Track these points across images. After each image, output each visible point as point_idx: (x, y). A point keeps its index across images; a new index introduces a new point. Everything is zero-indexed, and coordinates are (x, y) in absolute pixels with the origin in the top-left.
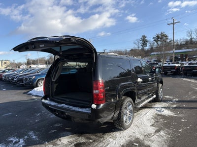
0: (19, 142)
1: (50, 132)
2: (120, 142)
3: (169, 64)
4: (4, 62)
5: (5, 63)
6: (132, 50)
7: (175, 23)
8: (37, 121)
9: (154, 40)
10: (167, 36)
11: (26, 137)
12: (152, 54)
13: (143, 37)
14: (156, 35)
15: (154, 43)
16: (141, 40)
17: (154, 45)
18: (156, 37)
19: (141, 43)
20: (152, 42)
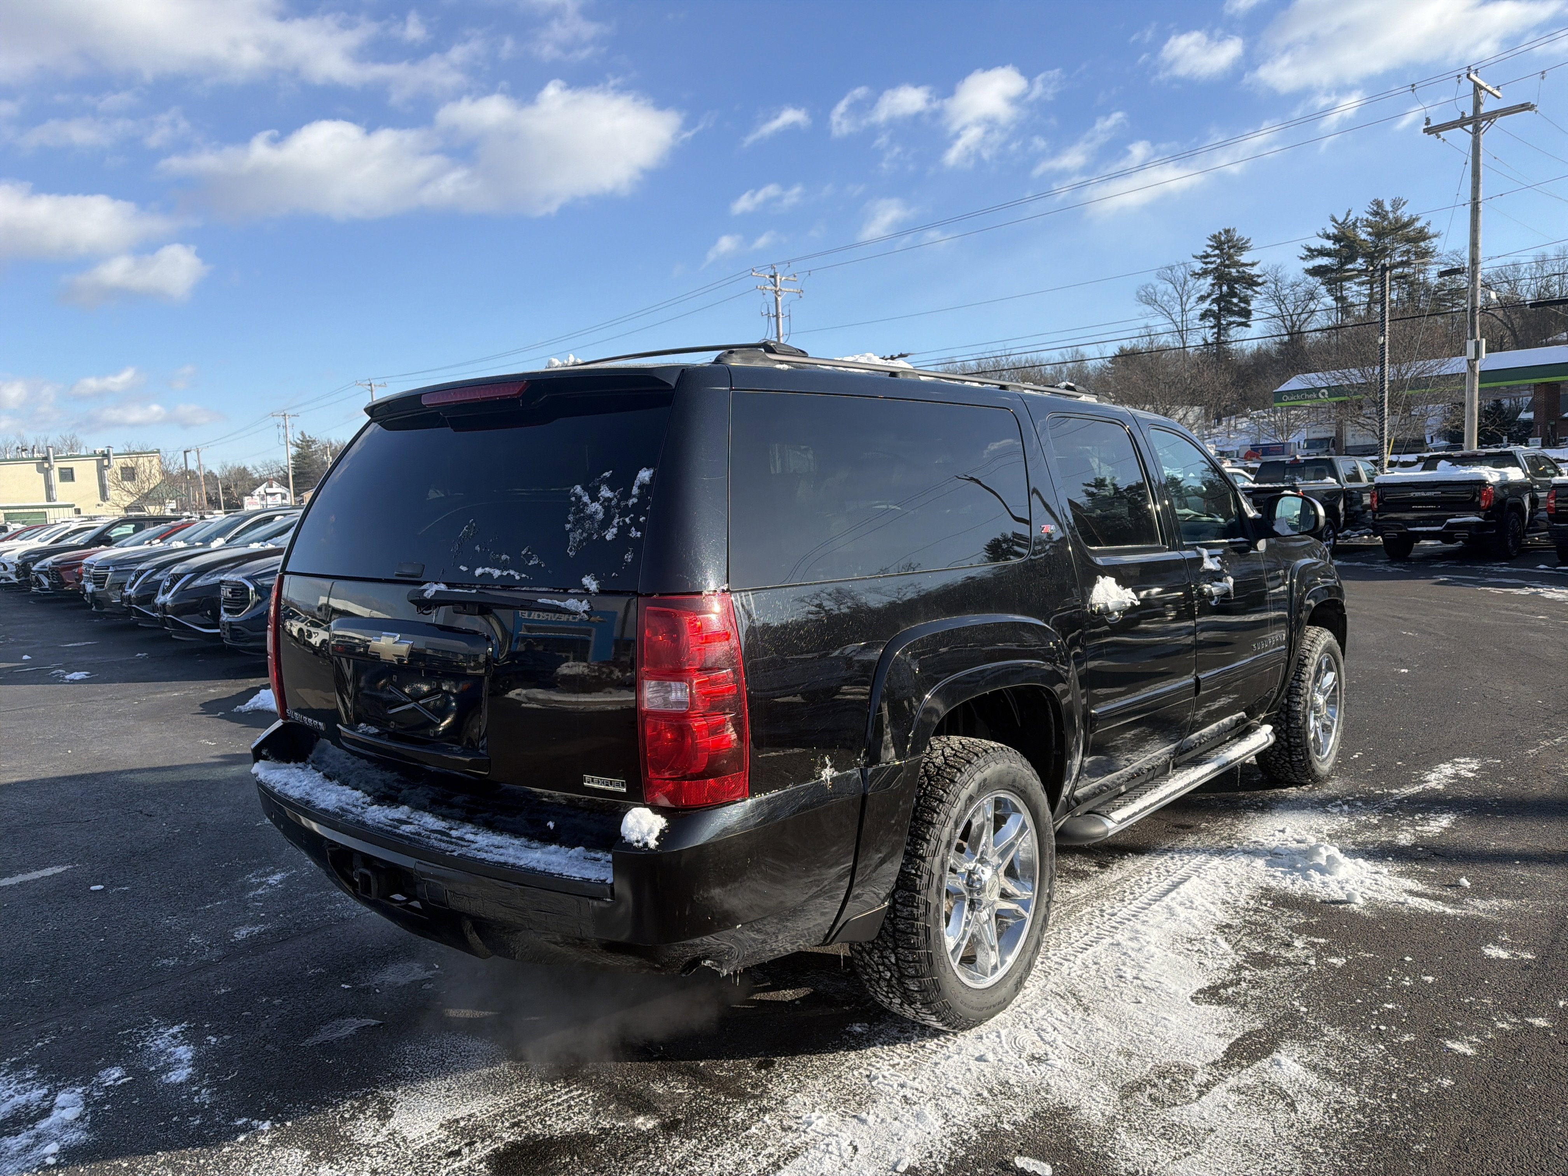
0: (46, 1113)
1: (324, 1035)
2: (895, 1137)
3: (1430, 464)
4: (117, 464)
5: (129, 474)
6: (1126, 357)
7: (1492, 116)
8: (242, 933)
9: (1315, 272)
10: (1422, 236)
11: (114, 1075)
12: (1295, 383)
13: (1219, 246)
14: (1332, 231)
15: (1312, 296)
16: (1205, 273)
17: (1313, 312)
18: (1329, 244)
19: (1202, 299)
20: (1294, 285)
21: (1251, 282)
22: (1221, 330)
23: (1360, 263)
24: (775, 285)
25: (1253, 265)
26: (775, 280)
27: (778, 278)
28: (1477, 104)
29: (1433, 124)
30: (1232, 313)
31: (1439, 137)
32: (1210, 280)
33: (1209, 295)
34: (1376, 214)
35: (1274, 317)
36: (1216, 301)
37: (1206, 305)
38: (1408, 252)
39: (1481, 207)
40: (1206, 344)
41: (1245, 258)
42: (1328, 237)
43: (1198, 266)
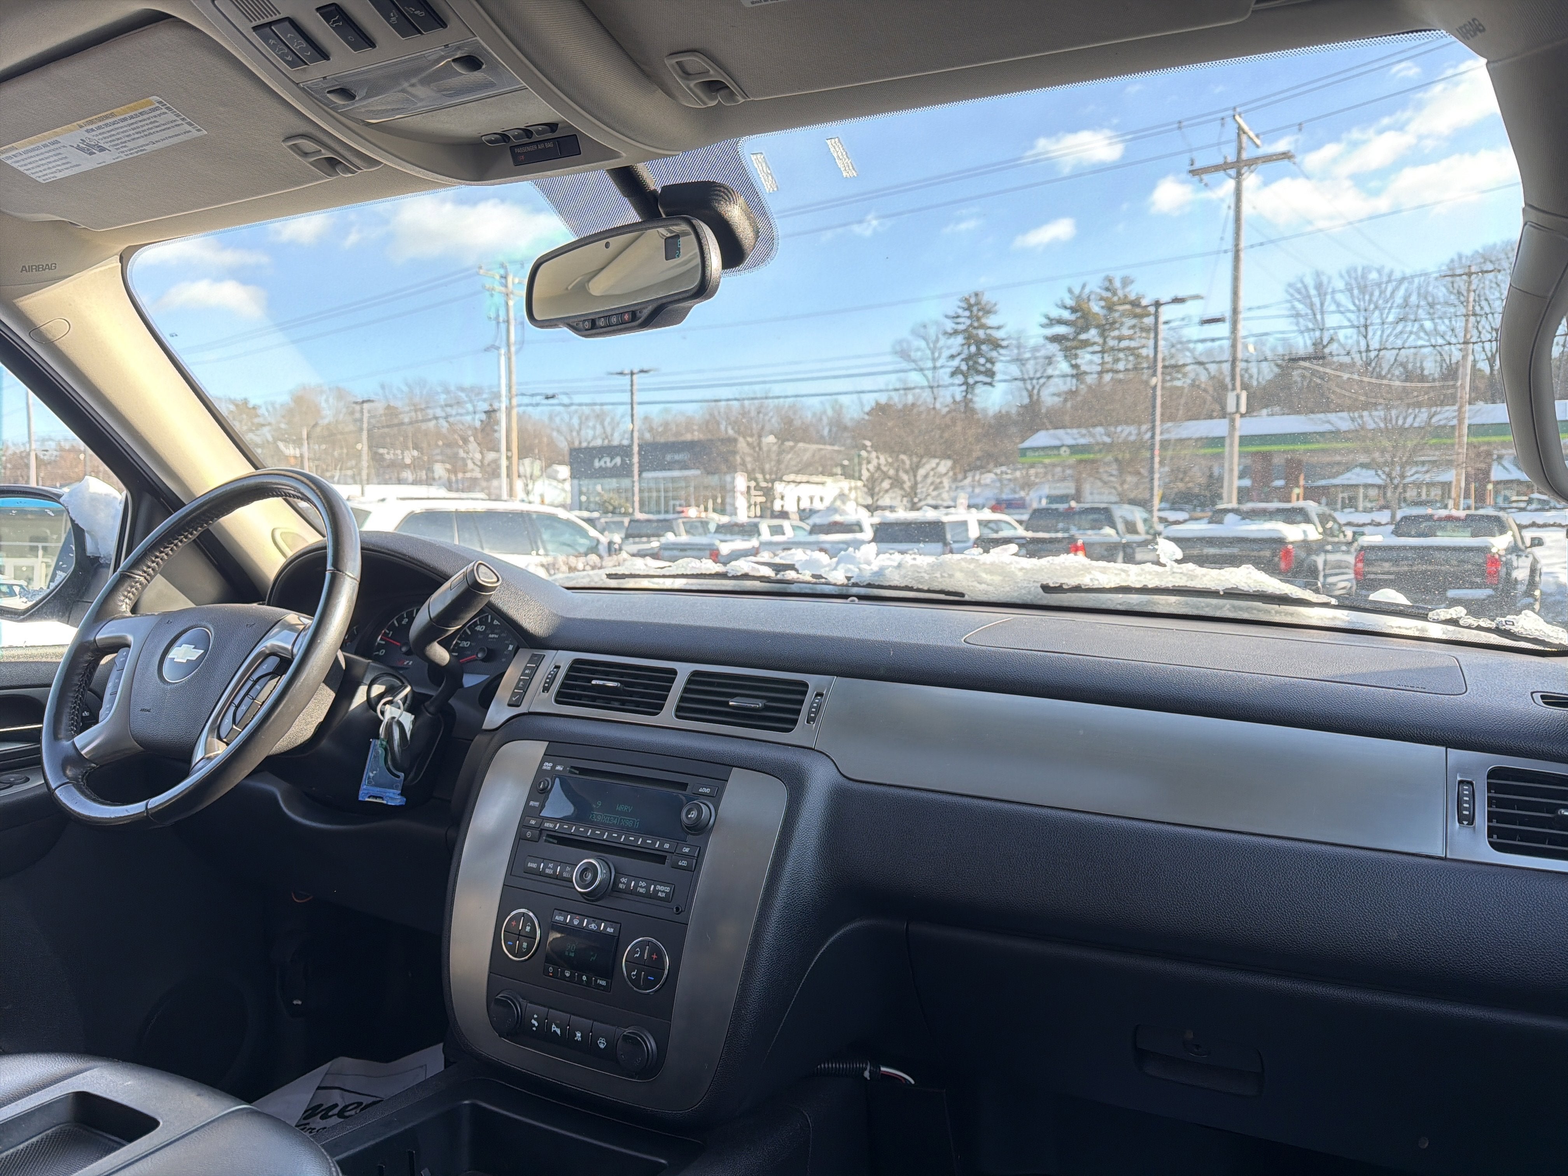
6: (881, 410)
7: (1253, 162)
9: (1055, 339)
12: (1041, 439)
13: (969, 308)
14: (1070, 302)
15: (1050, 360)
16: (956, 332)
17: (1049, 377)
18: (1066, 315)
19: (952, 357)
20: (1035, 349)
21: (996, 345)
22: (969, 387)
23: (1092, 334)
24: (506, 286)
25: (999, 328)
26: (506, 281)
27: (510, 279)
28: (1240, 149)
29: (1198, 165)
30: (979, 372)
31: (1201, 180)
32: (960, 339)
33: (959, 354)
34: (1107, 289)
35: (1016, 379)
36: (965, 360)
37: (956, 362)
38: (1133, 327)
39: (1242, 255)
40: (954, 401)
41: (991, 321)
42: (1066, 308)
43: (949, 326)
